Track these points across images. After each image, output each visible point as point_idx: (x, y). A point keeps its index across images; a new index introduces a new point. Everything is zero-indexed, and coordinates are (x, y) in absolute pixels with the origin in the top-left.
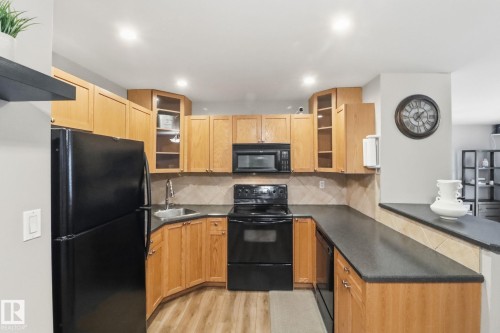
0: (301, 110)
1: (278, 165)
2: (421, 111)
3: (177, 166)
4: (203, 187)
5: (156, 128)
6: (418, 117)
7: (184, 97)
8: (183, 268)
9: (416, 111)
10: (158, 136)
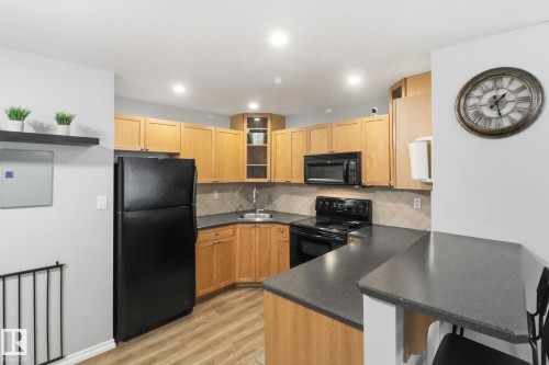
0: (374, 111)
1: (346, 177)
2: (501, 93)
3: (265, 177)
4: (293, 197)
5: (246, 145)
6: (496, 103)
7: (271, 115)
8: (253, 264)
9: (494, 93)
10: (249, 148)
